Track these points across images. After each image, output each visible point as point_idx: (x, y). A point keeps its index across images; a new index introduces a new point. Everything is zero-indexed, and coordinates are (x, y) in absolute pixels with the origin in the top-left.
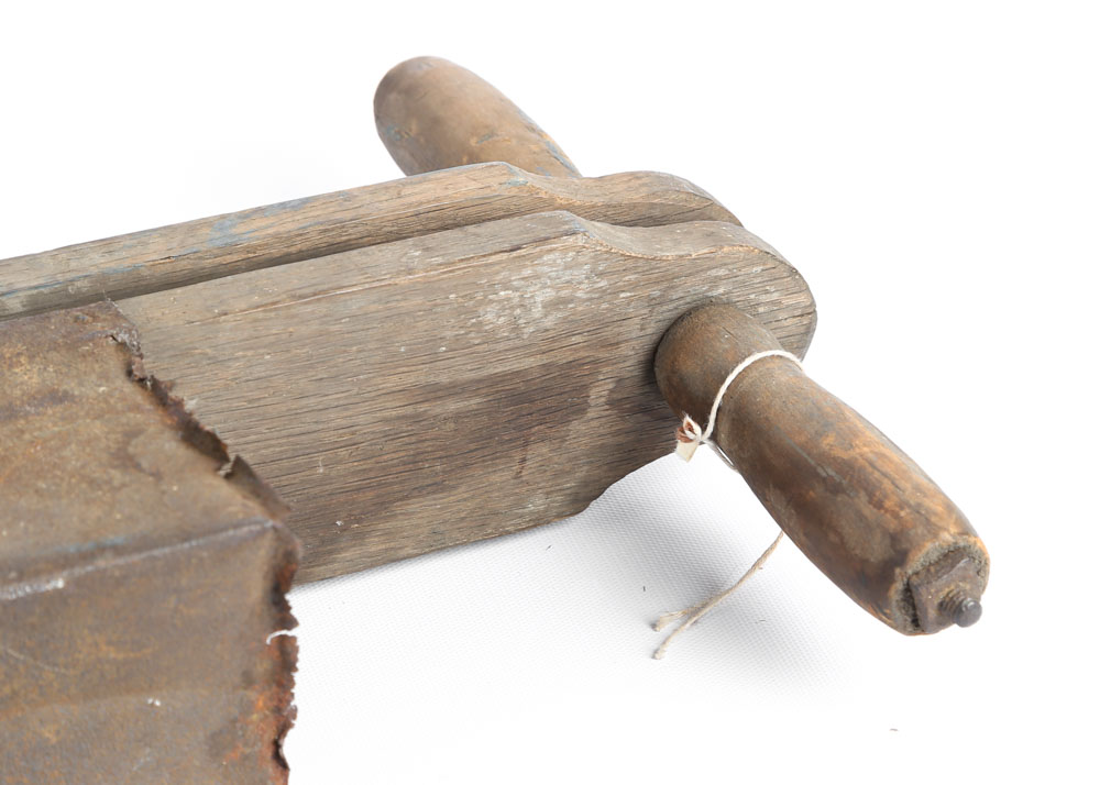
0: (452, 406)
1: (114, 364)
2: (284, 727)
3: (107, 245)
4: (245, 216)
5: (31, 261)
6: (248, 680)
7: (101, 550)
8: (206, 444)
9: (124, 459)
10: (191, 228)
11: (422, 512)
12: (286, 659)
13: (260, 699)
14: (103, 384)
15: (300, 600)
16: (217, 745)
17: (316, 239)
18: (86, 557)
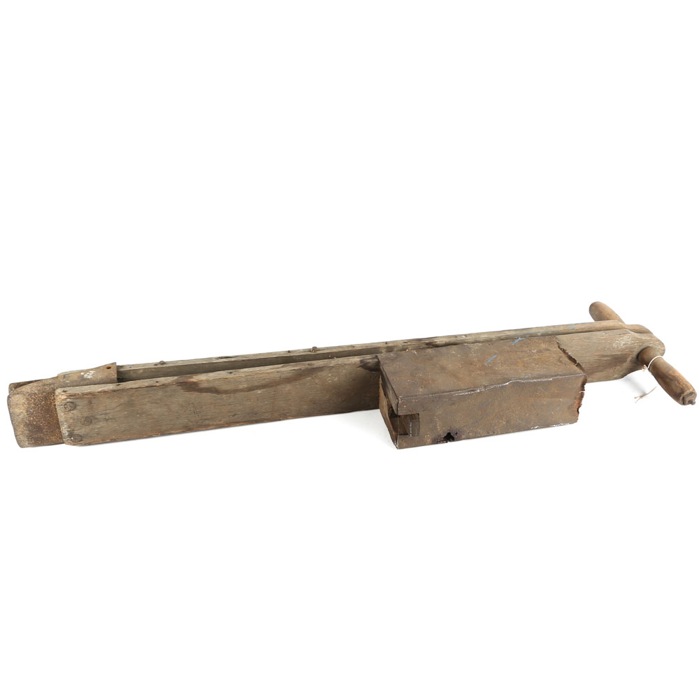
0: (606, 358)
1: (557, 346)
2: (579, 407)
3: (554, 326)
4: (575, 324)
5: (542, 328)
6: (575, 398)
7: (558, 375)
8: (574, 361)
9: (561, 362)
10: (567, 325)
11: (599, 374)
12: (582, 396)
13: (577, 402)
14: (555, 349)
15: (587, 386)
16: (569, 408)
17: (587, 329)
18: (556, 376)
